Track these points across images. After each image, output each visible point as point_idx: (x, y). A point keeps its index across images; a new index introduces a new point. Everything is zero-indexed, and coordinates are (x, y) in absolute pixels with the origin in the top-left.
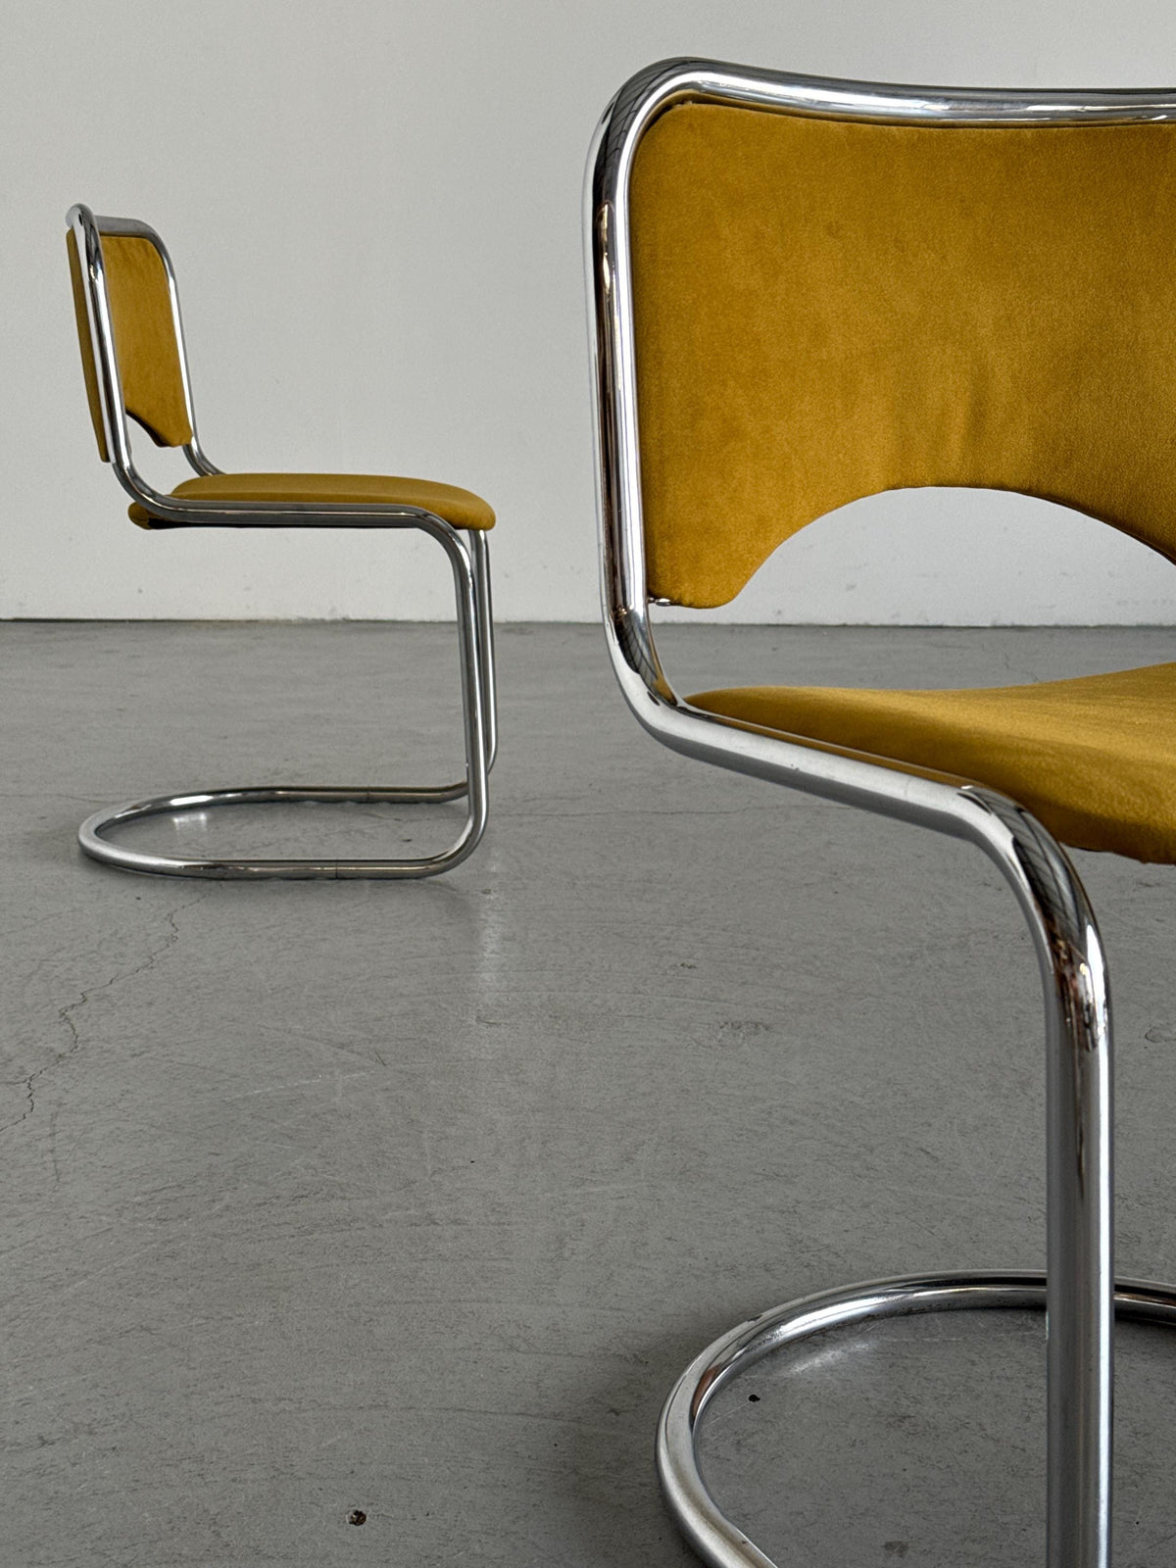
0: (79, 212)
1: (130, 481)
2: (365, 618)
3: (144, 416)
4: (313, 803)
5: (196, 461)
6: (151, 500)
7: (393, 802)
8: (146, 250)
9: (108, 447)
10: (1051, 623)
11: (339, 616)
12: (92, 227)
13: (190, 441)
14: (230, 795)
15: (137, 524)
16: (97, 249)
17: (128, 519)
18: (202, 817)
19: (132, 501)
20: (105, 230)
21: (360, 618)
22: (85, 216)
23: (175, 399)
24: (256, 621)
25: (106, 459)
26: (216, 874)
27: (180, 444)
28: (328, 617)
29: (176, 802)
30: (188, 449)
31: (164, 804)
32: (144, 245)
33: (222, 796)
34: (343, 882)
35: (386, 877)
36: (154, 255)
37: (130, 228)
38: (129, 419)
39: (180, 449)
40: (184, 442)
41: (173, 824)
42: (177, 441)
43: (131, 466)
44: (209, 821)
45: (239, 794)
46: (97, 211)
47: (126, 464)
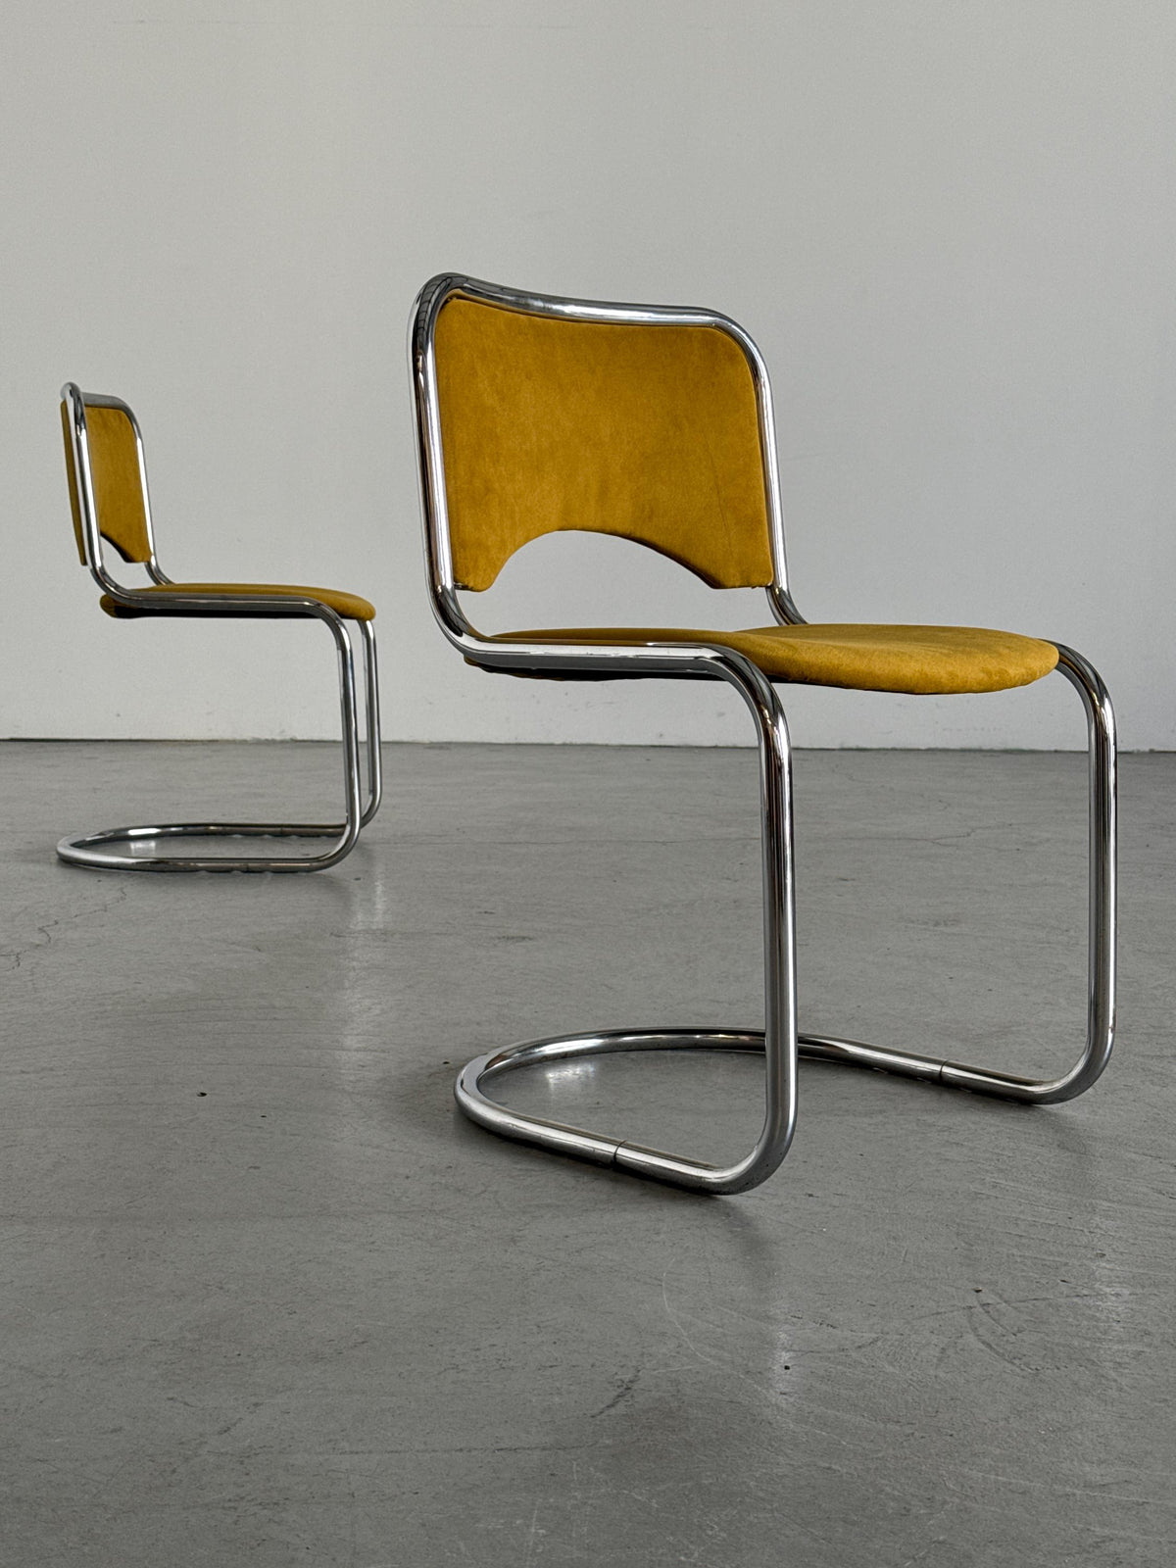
0: (70, 388)
1: (100, 577)
2: (310, 738)
3: (115, 538)
4: (239, 836)
5: (155, 574)
6: (112, 589)
7: (301, 835)
8: (120, 418)
9: (85, 555)
10: (890, 747)
11: (287, 736)
12: (79, 398)
13: (150, 558)
14: (173, 829)
15: (105, 610)
16: (82, 415)
17: (99, 606)
18: (153, 844)
19: (103, 593)
20: (89, 403)
21: (305, 738)
22: (74, 391)
23: (140, 528)
24: (217, 741)
25: (84, 563)
26: (158, 868)
27: (142, 561)
28: (278, 738)
29: (132, 833)
30: (149, 566)
31: (123, 834)
32: (119, 415)
33: (167, 830)
34: (252, 875)
35: (285, 871)
36: (126, 422)
37: (108, 402)
38: (103, 540)
39: (142, 565)
40: (146, 559)
41: (129, 848)
42: (140, 559)
43: (102, 566)
44: (156, 846)
45: (181, 829)
46: (83, 389)
47: (98, 564)
